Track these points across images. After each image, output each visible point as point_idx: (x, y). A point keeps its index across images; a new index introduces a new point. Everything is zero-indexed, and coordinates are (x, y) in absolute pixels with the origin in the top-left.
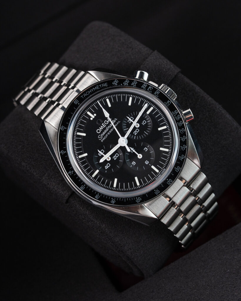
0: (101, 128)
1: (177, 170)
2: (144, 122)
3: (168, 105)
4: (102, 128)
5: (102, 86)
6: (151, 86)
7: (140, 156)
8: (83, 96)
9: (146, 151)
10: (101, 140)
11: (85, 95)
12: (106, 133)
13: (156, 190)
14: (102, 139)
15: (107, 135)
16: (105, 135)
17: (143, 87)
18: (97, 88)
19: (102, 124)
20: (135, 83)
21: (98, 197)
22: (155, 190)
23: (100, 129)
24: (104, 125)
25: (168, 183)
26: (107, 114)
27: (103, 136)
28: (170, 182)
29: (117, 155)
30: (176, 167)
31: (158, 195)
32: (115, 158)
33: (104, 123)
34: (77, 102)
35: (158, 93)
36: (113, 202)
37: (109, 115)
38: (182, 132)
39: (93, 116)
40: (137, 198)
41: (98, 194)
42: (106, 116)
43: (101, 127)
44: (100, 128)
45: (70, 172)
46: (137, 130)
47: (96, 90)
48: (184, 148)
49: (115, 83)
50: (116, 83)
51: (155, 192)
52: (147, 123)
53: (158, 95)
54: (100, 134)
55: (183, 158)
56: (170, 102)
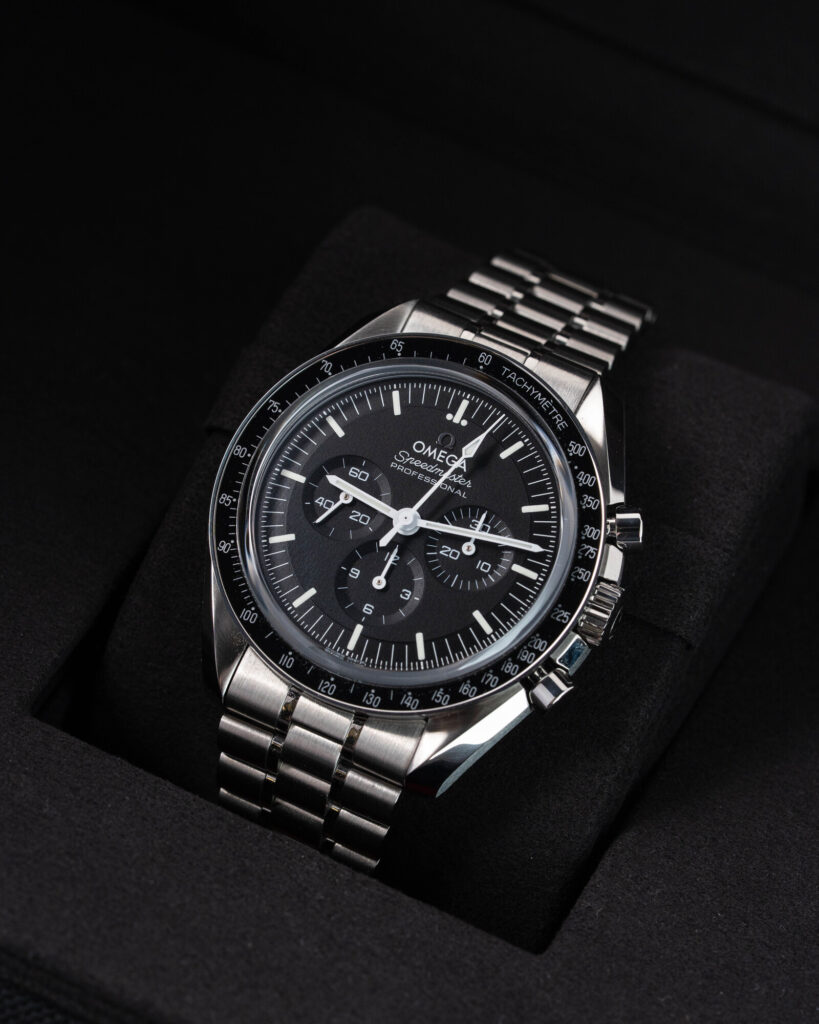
0: (430, 452)
1: (368, 698)
2: (486, 567)
3: (555, 616)
4: (430, 454)
5: (555, 414)
6: (597, 552)
7: (379, 582)
8: (507, 373)
9: (401, 596)
10: (396, 462)
11: (513, 376)
12: (419, 470)
13: (292, 656)
14: (399, 463)
15: (414, 473)
16: (413, 467)
17: (588, 528)
18: (545, 403)
19: (442, 451)
20: (592, 505)
21: (227, 502)
22: (290, 653)
23: (426, 448)
24: (440, 455)
25: (323, 685)
26: (470, 450)
27: (407, 465)
28: (326, 689)
29: (364, 519)
30: (376, 695)
31: (280, 666)
32: (356, 516)
33: (446, 456)
34: (485, 361)
35: (583, 577)
36: (224, 548)
37: (471, 455)
38: (487, 678)
39: (457, 417)
40: (253, 609)
41: (234, 500)
42: (464, 449)
43: (435, 451)
44: (429, 448)
45: (275, 404)
46: (455, 554)
47: (536, 404)
48: (438, 699)
49: (574, 449)
50: (576, 451)
51: (287, 654)
52: (485, 575)
53: (576, 579)
54: (413, 454)
55: (409, 704)
56: (565, 619)
